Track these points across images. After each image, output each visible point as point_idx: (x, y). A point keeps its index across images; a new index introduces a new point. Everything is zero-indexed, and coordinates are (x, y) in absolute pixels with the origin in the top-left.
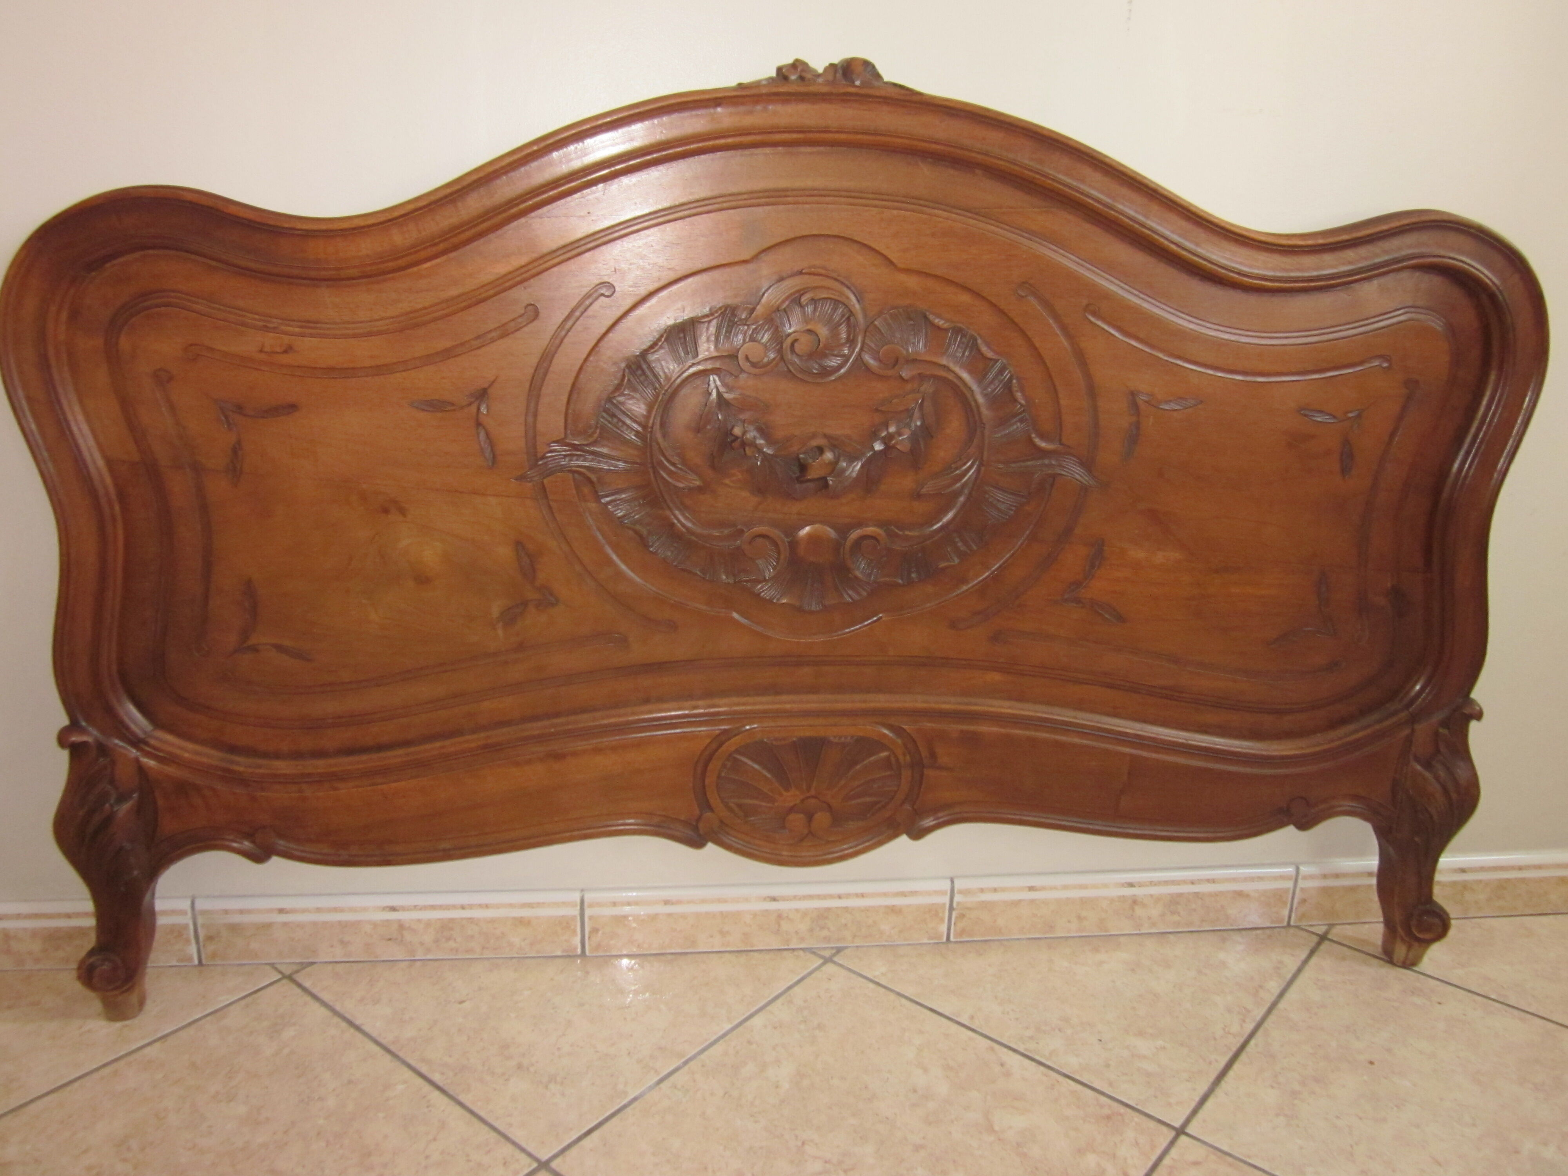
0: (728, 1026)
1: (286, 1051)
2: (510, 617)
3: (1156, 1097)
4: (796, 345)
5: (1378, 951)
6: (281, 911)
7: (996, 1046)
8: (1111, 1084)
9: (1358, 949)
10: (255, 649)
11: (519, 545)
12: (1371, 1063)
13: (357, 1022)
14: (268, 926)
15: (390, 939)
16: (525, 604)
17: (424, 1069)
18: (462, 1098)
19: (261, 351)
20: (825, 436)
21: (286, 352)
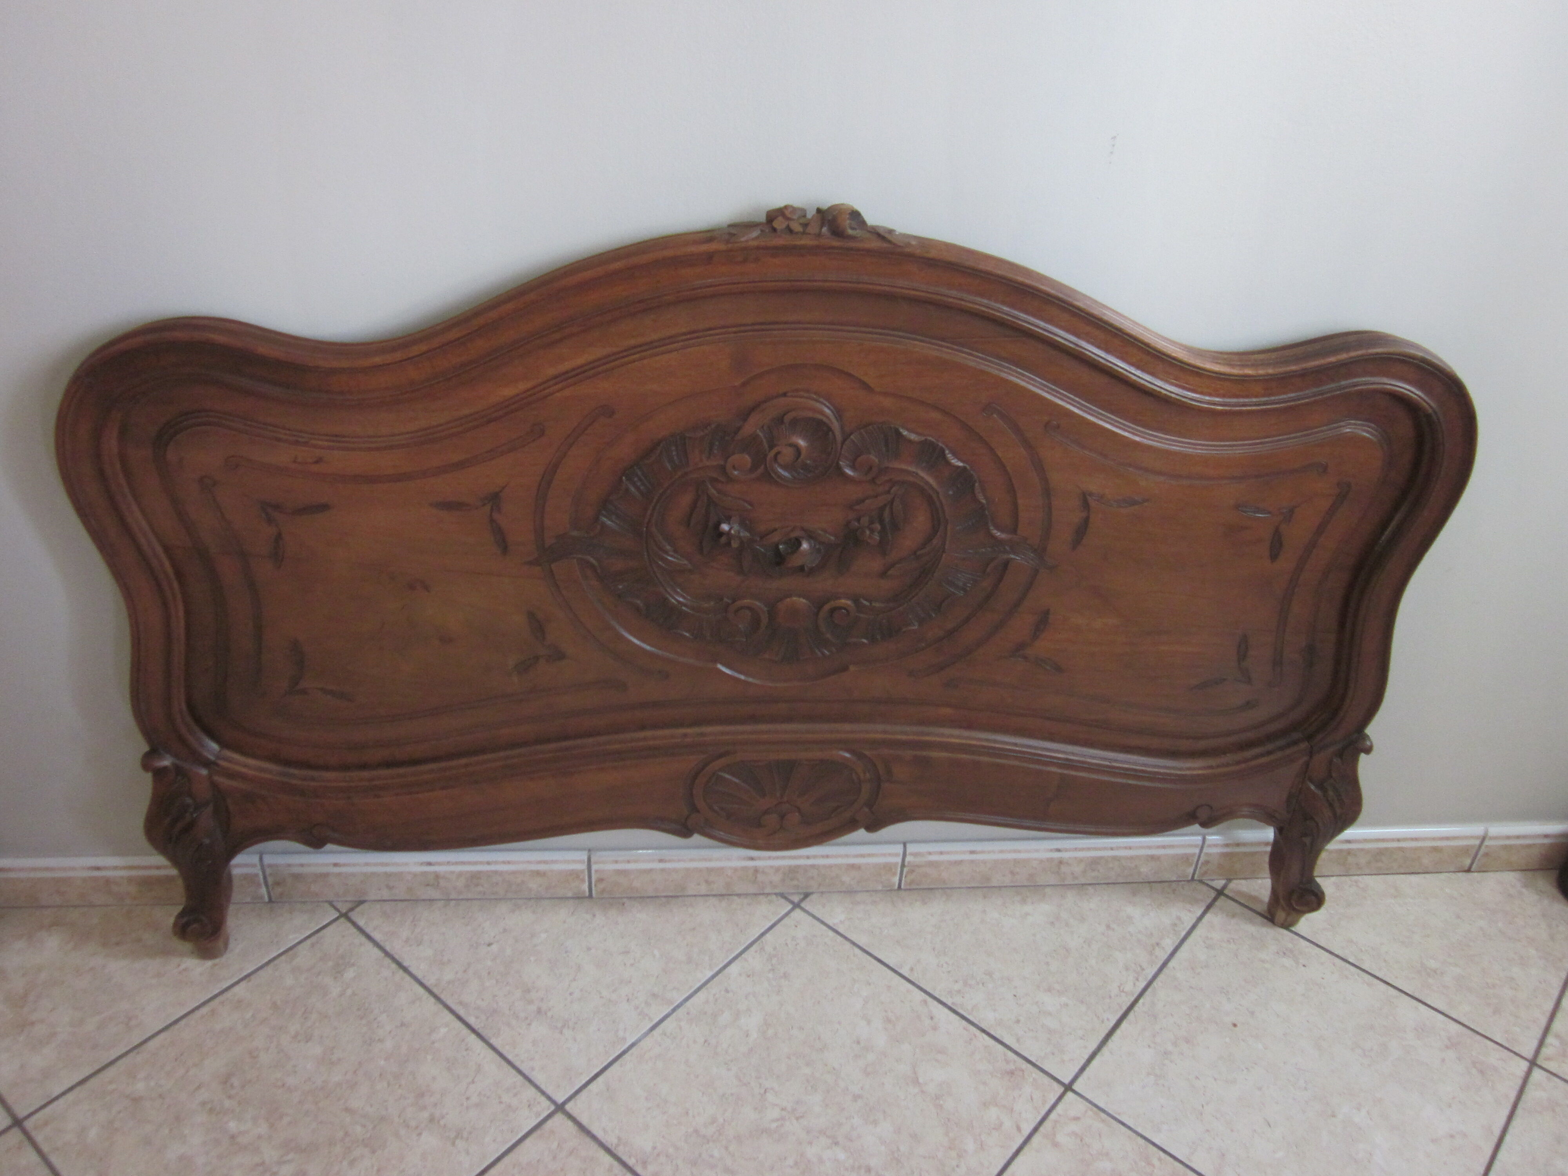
0: (709, 974)
1: (349, 992)
2: (525, 667)
3: (1053, 1054)
4: (779, 456)
5: (1263, 908)
6: (336, 865)
7: (929, 1000)
8: (1018, 1040)
9: (1246, 904)
10: (304, 692)
11: (531, 615)
12: (1235, 1025)
13: (405, 964)
14: (325, 875)
15: (428, 885)
16: (537, 658)
17: (461, 1012)
18: (493, 1041)
19: (295, 462)
20: (803, 529)
21: (316, 462)
